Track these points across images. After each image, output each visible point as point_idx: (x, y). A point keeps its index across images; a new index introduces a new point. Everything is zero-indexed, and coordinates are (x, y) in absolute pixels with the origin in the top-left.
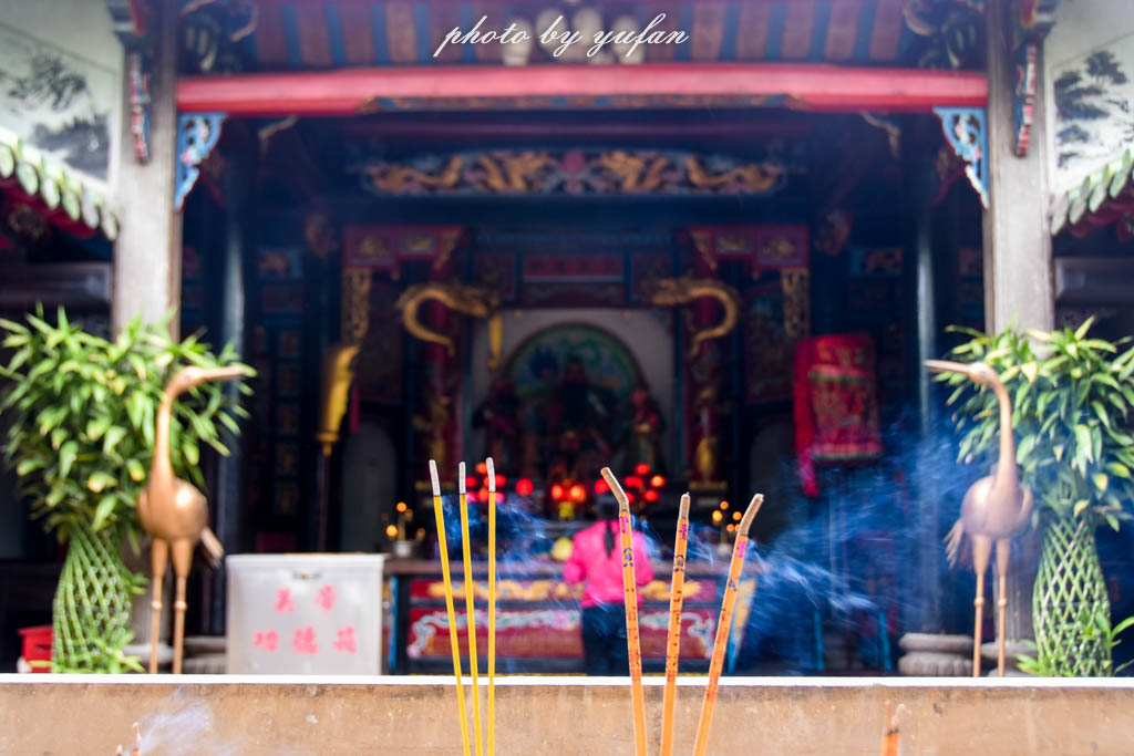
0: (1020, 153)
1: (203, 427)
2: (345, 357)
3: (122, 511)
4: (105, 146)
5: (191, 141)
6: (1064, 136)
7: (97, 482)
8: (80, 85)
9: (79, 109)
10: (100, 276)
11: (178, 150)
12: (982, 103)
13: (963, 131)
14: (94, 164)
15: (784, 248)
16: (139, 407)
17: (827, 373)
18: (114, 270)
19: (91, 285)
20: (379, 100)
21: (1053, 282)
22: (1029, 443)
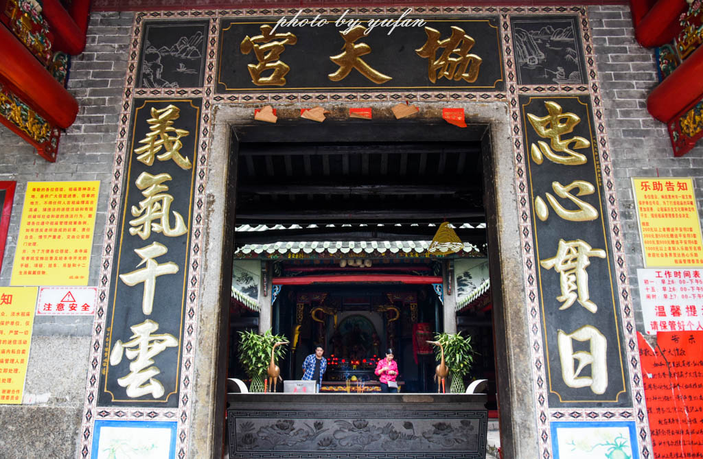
0: (449, 294)
1: (279, 353)
2: (298, 328)
3: (264, 370)
4: (257, 292)
5: (275, 291)
6: (459, 290)
7: (259, 365)
8: (252, 279)
9: (251, 284)
10: (256, 320)
11: (272, 293)
12: (441, 283)
13: (438, 289)
14: (254, 296)
15: (411, 298)
16: (269, 350)
17: (420, 332)
18: (259, 319)
19: (254, 322)
20: (315, 282)
21: (456, 322)
22: (448, 358)
